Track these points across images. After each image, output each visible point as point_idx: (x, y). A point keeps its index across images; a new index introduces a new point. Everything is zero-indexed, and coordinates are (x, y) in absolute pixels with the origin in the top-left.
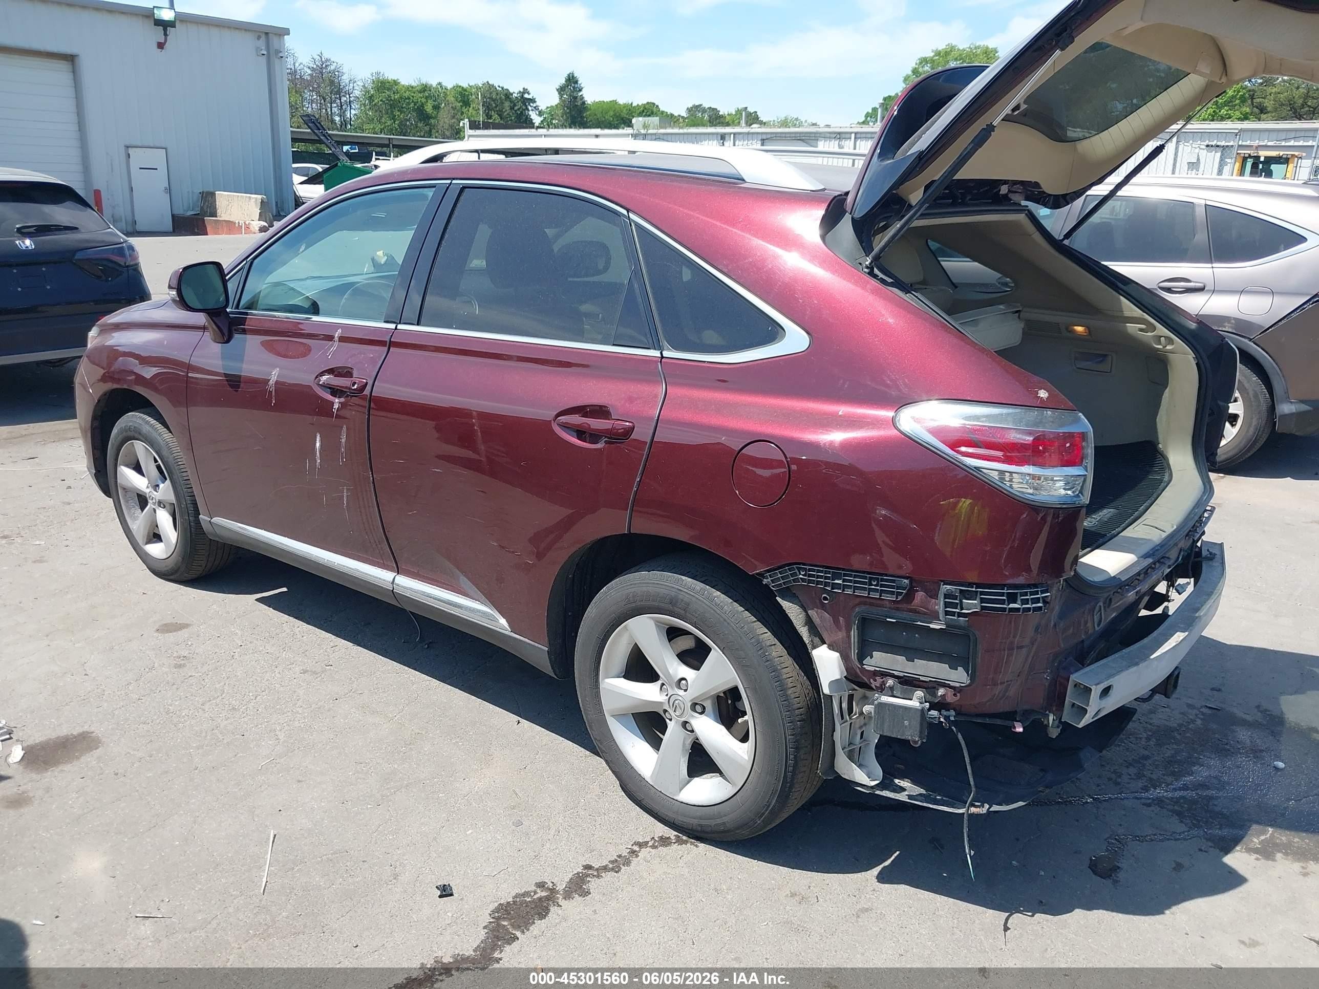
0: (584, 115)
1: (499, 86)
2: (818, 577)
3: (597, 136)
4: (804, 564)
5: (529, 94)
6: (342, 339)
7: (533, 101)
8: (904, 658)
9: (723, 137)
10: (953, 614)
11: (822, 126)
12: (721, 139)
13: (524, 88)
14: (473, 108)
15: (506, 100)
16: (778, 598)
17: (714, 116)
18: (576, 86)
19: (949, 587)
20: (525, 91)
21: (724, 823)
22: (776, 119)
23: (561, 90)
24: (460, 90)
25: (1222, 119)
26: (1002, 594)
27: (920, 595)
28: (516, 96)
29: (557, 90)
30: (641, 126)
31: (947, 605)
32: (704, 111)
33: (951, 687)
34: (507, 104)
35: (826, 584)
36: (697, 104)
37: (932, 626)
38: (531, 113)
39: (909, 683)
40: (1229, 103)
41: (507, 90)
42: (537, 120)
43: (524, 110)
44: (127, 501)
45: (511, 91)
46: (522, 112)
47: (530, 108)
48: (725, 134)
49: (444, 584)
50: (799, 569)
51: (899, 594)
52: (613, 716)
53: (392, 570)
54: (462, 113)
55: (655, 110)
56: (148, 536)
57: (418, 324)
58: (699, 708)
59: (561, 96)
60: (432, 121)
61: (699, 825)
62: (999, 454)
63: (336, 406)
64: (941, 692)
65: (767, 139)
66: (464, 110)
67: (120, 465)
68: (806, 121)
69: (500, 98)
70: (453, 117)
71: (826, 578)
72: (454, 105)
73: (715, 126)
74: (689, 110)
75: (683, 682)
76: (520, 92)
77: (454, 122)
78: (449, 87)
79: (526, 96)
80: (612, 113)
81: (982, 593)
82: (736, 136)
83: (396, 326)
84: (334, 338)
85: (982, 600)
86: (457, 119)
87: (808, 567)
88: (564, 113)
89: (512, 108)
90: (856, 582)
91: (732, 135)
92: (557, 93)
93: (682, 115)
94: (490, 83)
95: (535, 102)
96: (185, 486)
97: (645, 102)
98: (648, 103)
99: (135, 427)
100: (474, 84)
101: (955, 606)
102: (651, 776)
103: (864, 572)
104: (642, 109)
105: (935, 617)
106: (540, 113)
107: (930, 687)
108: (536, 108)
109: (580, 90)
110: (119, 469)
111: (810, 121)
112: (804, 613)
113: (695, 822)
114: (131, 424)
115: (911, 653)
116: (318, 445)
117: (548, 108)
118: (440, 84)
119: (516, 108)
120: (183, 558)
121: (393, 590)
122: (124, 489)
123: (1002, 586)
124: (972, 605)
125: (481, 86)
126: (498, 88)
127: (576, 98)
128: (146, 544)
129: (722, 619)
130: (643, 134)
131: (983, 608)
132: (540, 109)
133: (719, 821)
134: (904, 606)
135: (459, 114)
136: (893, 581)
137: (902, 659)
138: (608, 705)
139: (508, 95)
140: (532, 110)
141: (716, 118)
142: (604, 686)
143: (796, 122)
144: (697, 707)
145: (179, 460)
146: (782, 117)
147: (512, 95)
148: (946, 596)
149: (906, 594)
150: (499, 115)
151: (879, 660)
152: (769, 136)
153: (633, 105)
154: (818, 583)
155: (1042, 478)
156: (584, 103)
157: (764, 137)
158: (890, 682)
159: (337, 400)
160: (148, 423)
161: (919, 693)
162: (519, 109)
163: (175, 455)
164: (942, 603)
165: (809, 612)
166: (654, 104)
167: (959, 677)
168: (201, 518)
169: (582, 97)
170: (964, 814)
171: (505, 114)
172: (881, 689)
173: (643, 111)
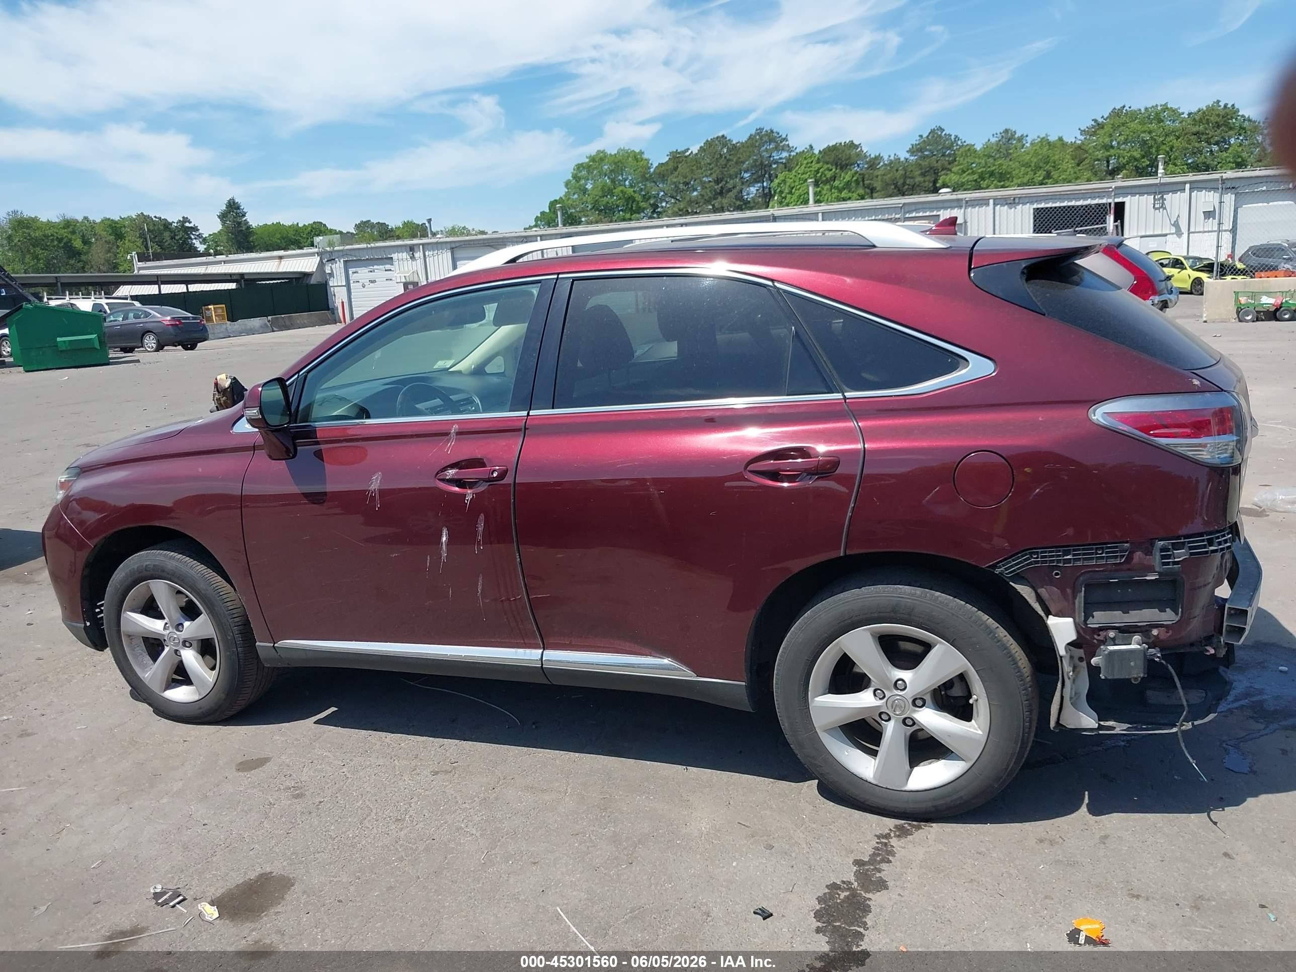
0: (251, 239)
1: (155, 217)
2: (1051, 556)
3: (281, 258)
4: (1035, 549)
5: (190, 222)
6: (459, 433)
7: (195, 229)
8: (1120, 612)
9: (412, 249)
10: (1168, 564)
11: (490, 232)
12: (411, 251)
13: (183, 217)
14: (129, 241)
15: (165, 230)
16: (1011, 583)
17: (383, 231)
18: (238, 211)
19: (1162, 543)
20: (186, 220)
21: (961, 797)
22: (443, 229)
23: (223, 217)
24: (109, 222)
25: (844, 200)
26: (1203, 541)
27: (1138, 555)
28: (175, 225)
29: (219, 217)
30: (326, 245)
31: (1163, 557)
32: (373, 226)
33: (1162, 626)
34: (167, 235)
35: (1059, 561)
36: (364, 220)
37: (1148, 578)
38: (194, 241)
39: (1127, 631)
40: (848, 185)
41: (166, 220)
42: (201, 248)
43: (187, 239)
44: (133, 649)
45: (170, 221)
46: (184, 241)
47: (193, 237)
48: (414, 245)
49: (604, 647)
50: (1031, 554)
51: (1122, 556)
52: (825, 731)
53: (536, 647)
54: (118, 247)
55: (323, 229)
56: (167, 681)
57: (553, 408)
58: (919, 703)
59: (223, 223)
60: (83, 258)
61: (933, 806)
62: (1188, 430)
63: (469, 498)
64: (1155, 632)
65: (456, 247)
66: (119, 243)
67: (126, 610)
68: (473, 229)
69: (159, 228)
70: (109, 251)
71: (1059, 556)
72: (107, 239)
73: (386, 239)
74: (357, 227)
75: (900, 682)
76: (180, 221)
77: (110, 257)
78: (98, 220)
79: (187, 224)
80: (278, 236)
81: (1189, 542)
82: (426, 246)
83: (528, 413)
84: (450, 433)
85: (1191, 548)
86: (113, 253)
87: (1040, 550)
88: (228, 240)
89: (172, 238)
90: (1084, 554)
91: (421, 247)
92: (219, 220)
93: (351, 231)
94: (145, 214)
95: (198, 230)
96: (230, 617)
97: (311, 222)
98: (314, 223)
99: (154, 565)
100: (126, 216)
101: (1169, 557)
102: (874, 776)
103: (1090, 545)
104: (310, 229)
105: (1151, 569)
106: (204, 241)
107: (1144, 630)
108: (200, 236)
109: (244, 215)
110: (123, 615)
111: (477, 229)
112: (1033, 592)
113: (930, 804)
114: (148, 563)
115: (1126, 606)
116: (444, 539)
117: (210, 235)
118: (86, 218)
119: (177, 238)
120: (227, 695)
121: (542, 667)
122: (129, 636)
123: (1201, 535)
124: (1181, 554)
125: (134, 217)
126: (154, 219)
127: (240, 223)
128: (165, 691)
129: (950, 615)
130: (329, 252)
131: (1192, 554)
132: (204, 236)
133: (955, 797)
134: (1125, 567)
135: (115, 247)
136: (1116, 547)
137: (1118, 613)
138: (819, 721)
139: (166, 225)
140: (195, 239)
141: (385, 232)
142: (814, 705)
143: (464, 231)
144: (918, 702)
145: (220, 590)
146: (450, 227)
147: (171, 224)
148: (1162, 550)
149: (1128, 555)
150: (159, 246)
151: (1100, 618)
152: (457, 245)
153: (300, 225)
154: (1053, 561)
155: (1209, 445)
156: (249, 228)
157: (453, 246)
158: (1112, 634)
159: (469, 491)
160: (172, 558)
161: (1137, 637)
162: (180, 239)
163: (215, 585)
164: (1158, 557)
165: (1039, 591)
166: (321, 223)
167: (1168, 616)
168: (258, 646)
169: (246, 222)
170: (1177, 732)
171: (166, 244)
172: (1104, 642)
173: (312, 231)
